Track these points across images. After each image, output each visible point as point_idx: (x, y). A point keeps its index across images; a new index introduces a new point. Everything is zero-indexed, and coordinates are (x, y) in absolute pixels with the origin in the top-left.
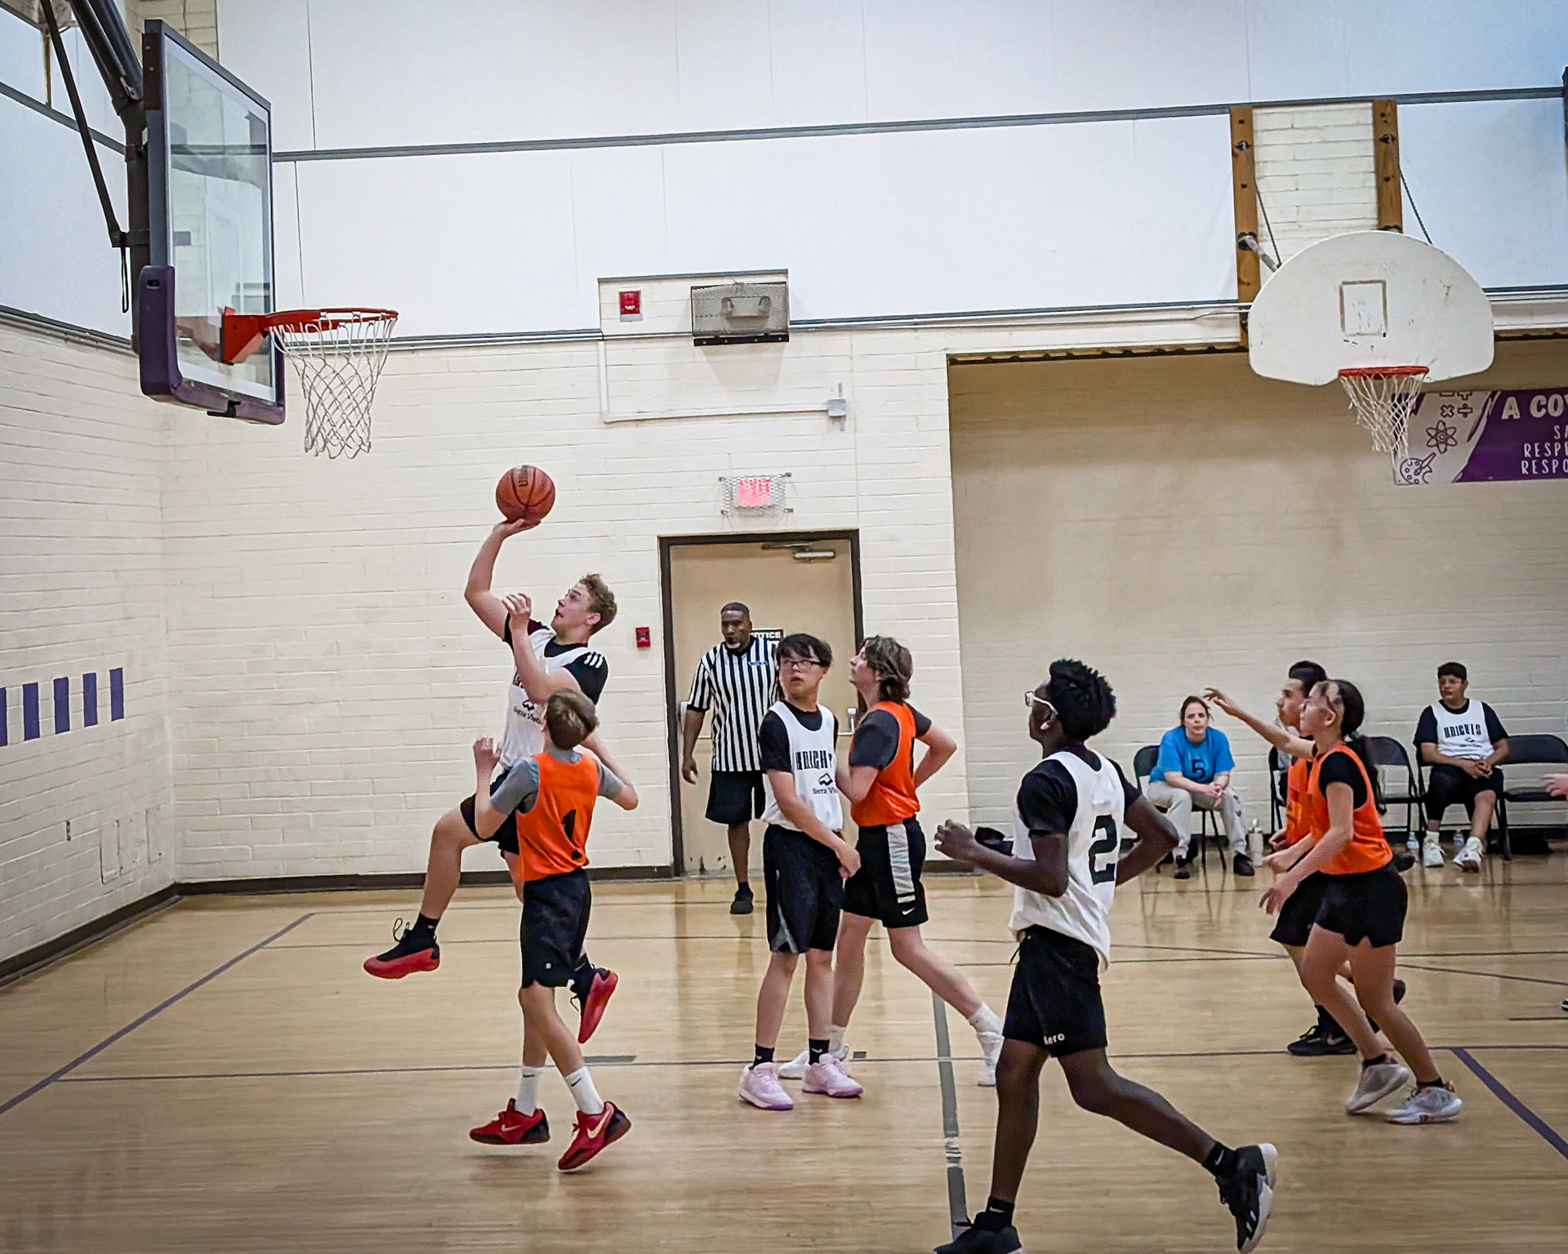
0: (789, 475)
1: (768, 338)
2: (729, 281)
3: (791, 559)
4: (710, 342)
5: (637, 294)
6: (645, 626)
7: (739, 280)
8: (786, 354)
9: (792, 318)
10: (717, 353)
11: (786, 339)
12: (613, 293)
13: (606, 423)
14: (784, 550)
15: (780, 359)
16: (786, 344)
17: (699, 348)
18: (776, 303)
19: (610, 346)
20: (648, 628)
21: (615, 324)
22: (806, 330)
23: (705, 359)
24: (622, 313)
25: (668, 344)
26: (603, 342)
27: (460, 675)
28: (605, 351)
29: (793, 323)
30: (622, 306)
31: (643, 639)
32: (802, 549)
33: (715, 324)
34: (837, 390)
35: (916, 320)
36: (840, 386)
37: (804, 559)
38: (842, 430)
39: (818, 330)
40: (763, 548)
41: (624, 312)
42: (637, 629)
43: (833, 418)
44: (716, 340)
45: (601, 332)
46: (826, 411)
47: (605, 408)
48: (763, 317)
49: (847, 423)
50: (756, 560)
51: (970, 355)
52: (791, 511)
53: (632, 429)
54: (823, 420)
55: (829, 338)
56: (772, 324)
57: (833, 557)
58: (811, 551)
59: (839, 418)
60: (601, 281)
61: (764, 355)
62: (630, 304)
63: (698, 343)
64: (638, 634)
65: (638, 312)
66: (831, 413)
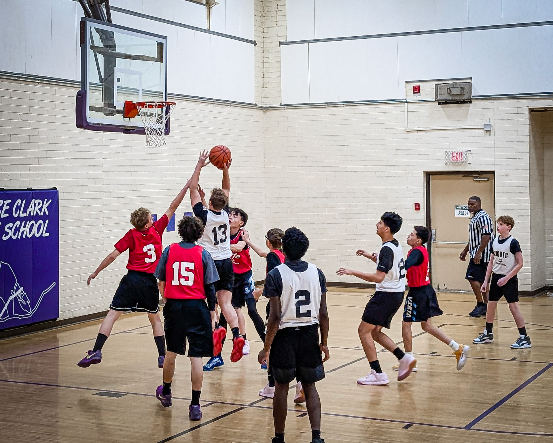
0: (470, 151)
1: (464, 102)
2: (451, 82)
3: (473, 180)
4: (444, 103)
5: (419, 87)
6: (418, 203)
7: (454, 81)
8: (470, 108)
9: (473, 95)
10: (446, 107)
11: (470, 102)
12: (411, 86)
13: (407, 132)
14: (470, 178)
15: (468, 109)
16: (471, 104)
17: (440, 105)
18: (467, 89)
19: (409, 105)
20: (419, 203)
21: (411, 97)
22: (477, 99)
23: (441, 109)
24: (413, 93)
25: (429, 104)
26: (407, 103)
27: (356, 217)
28: (407, 106)
29: (473, 96)
30: (414, 91)
31: (417, 207)
32: (477, 177)
33: (446, 97)
34: (488, 121)
35: (517, 96)
36: (490, 119)
37: (477, 181)
38: (490, 135)
39: (482, 99)
40: (463, 176)
41: (414, 93)
42: (415, 204)
43: (486, 130)
44: (446, 103)
45: (406, 100)
46: (484, 128)
47: (406, 126)
48: (462, 94)
49: (492, 133)
50: (460, 181)
51: (539, 108)
52: (470, 163)
53: (415, 134)
54: (483, 132)
55: (486, 102)
56: (466, 97)
57: (488, 180)
58: (480, 178)
59: (489, 131)
60: (407, 82)
61: (462, 108)
62: (416, 90)
63: (439, 104)
64: (415, 205)
65: (419, 93)
66: (485, 129)
